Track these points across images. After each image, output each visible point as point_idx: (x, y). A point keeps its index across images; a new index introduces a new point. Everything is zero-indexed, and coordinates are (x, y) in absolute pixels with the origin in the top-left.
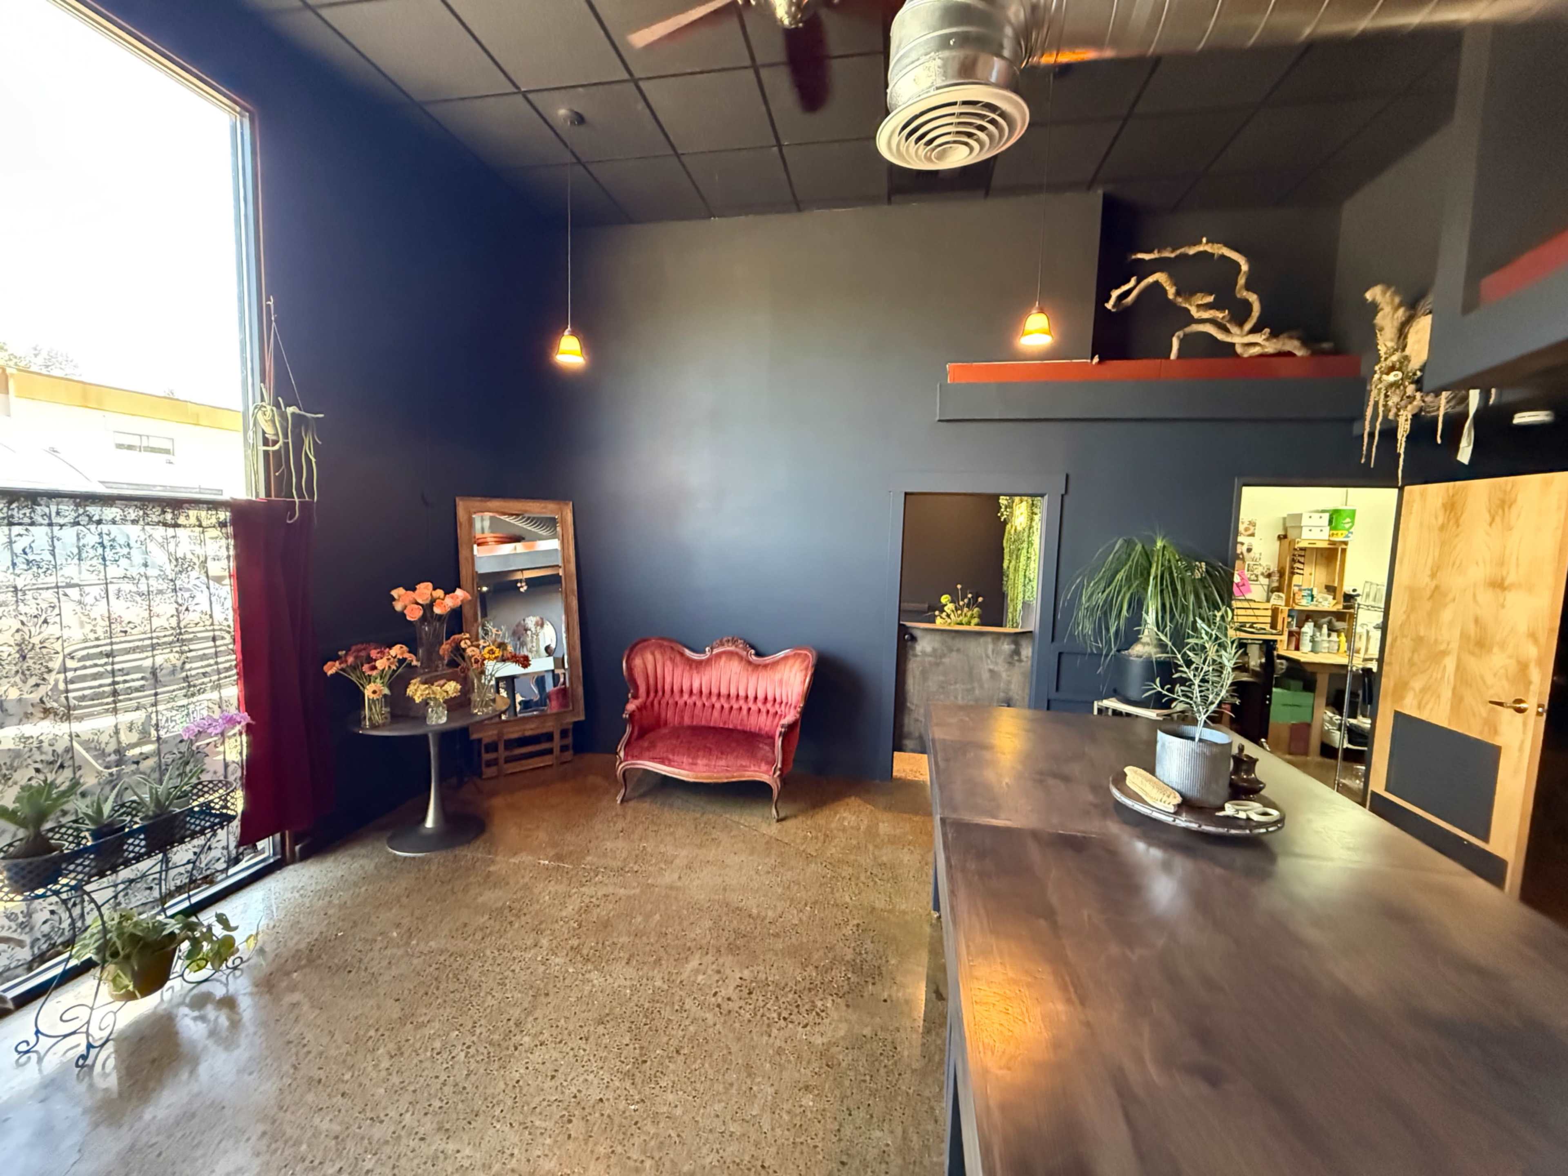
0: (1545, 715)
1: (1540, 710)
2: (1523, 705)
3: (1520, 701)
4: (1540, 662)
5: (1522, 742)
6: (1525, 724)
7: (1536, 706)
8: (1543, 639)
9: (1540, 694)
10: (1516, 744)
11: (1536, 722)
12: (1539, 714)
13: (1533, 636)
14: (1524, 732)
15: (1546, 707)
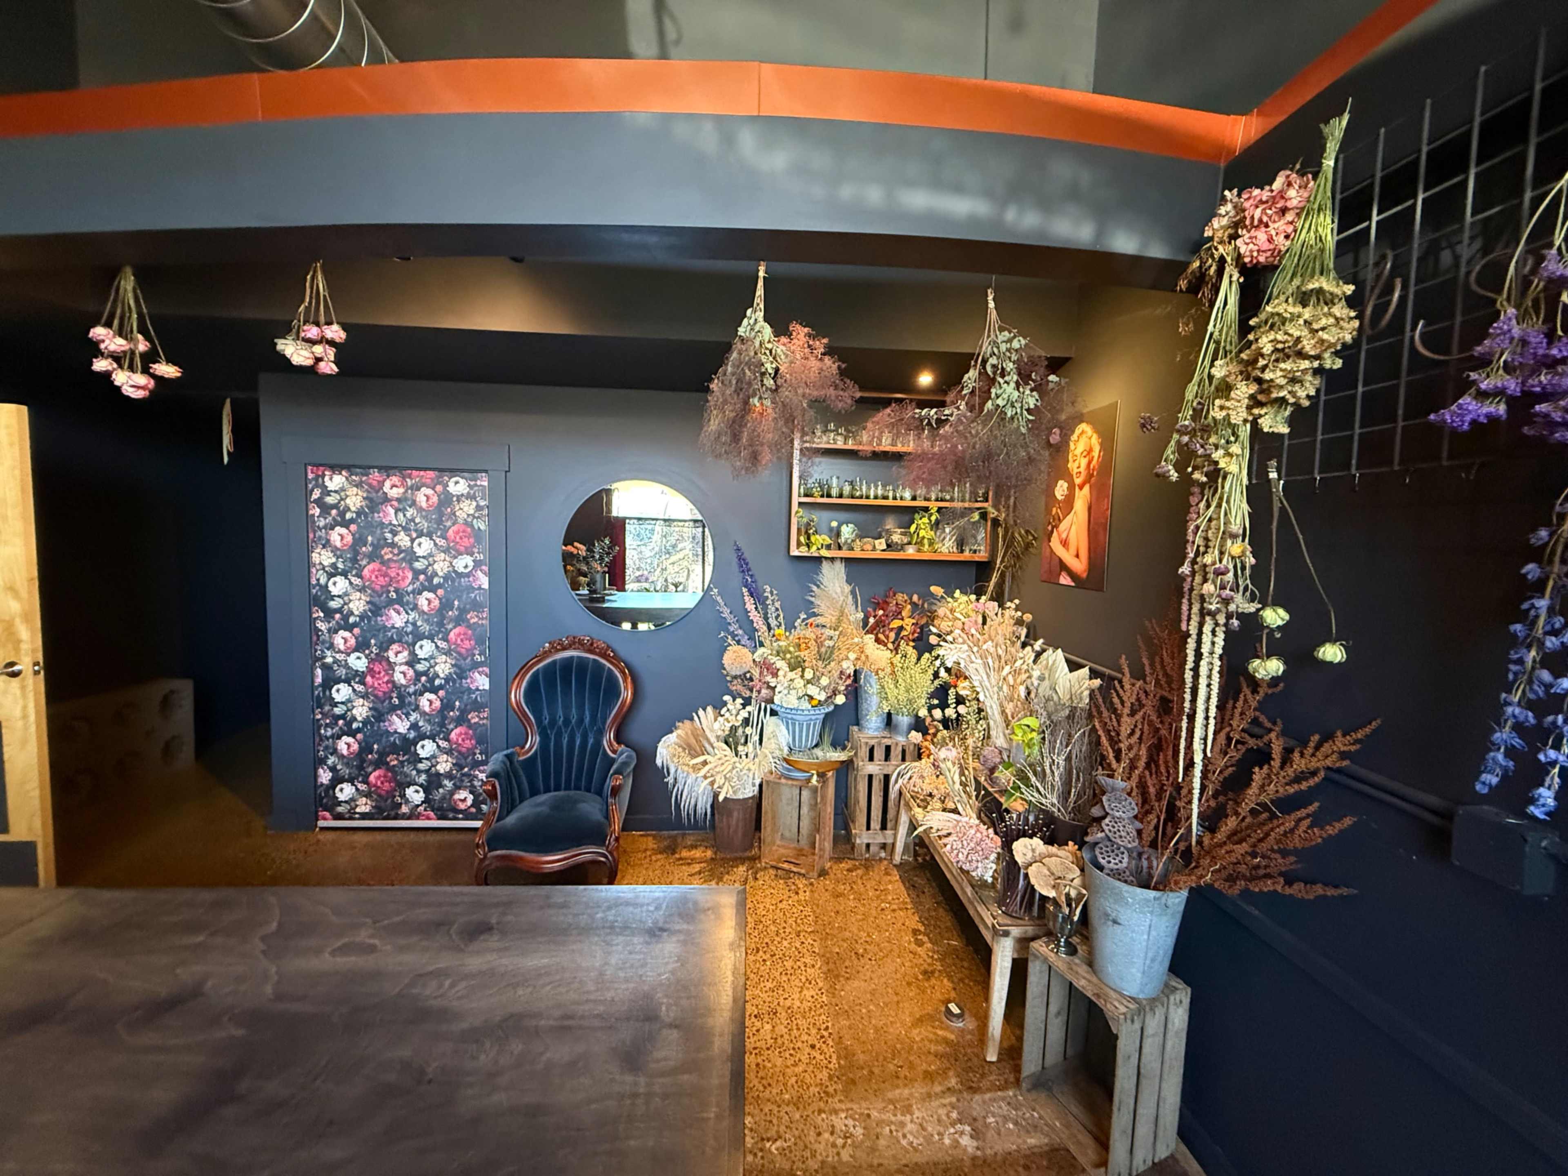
0: (42, 673)
1: (36, 668)
2: (16, 668)
3: (12, 664)
4: (26, 618)
5: (25, 708)
6: (23, 688)
7: (31, 665)
8: (24, 594)
9: (34, 651)
10: (18, 712)
11: (35, 683)
12: (36, 673)
13: (11, 589)
14: (24, 696)
15: (41, 664)
